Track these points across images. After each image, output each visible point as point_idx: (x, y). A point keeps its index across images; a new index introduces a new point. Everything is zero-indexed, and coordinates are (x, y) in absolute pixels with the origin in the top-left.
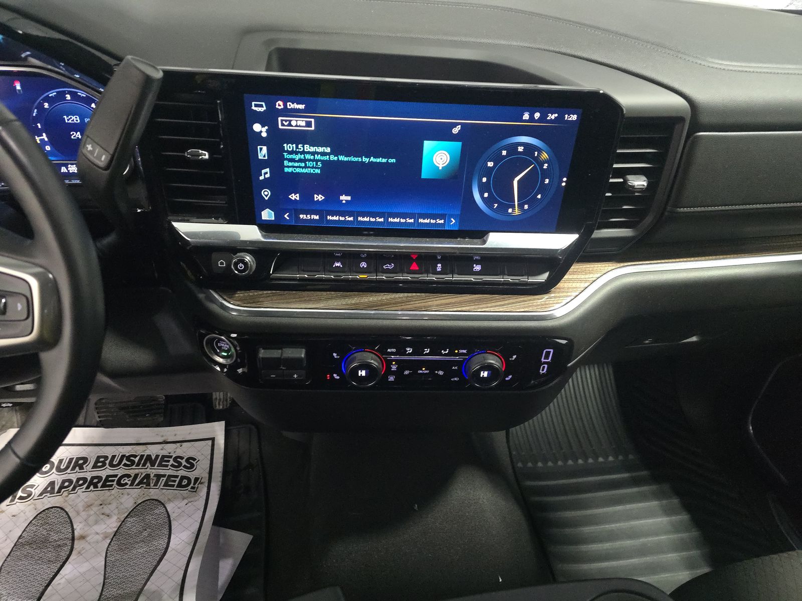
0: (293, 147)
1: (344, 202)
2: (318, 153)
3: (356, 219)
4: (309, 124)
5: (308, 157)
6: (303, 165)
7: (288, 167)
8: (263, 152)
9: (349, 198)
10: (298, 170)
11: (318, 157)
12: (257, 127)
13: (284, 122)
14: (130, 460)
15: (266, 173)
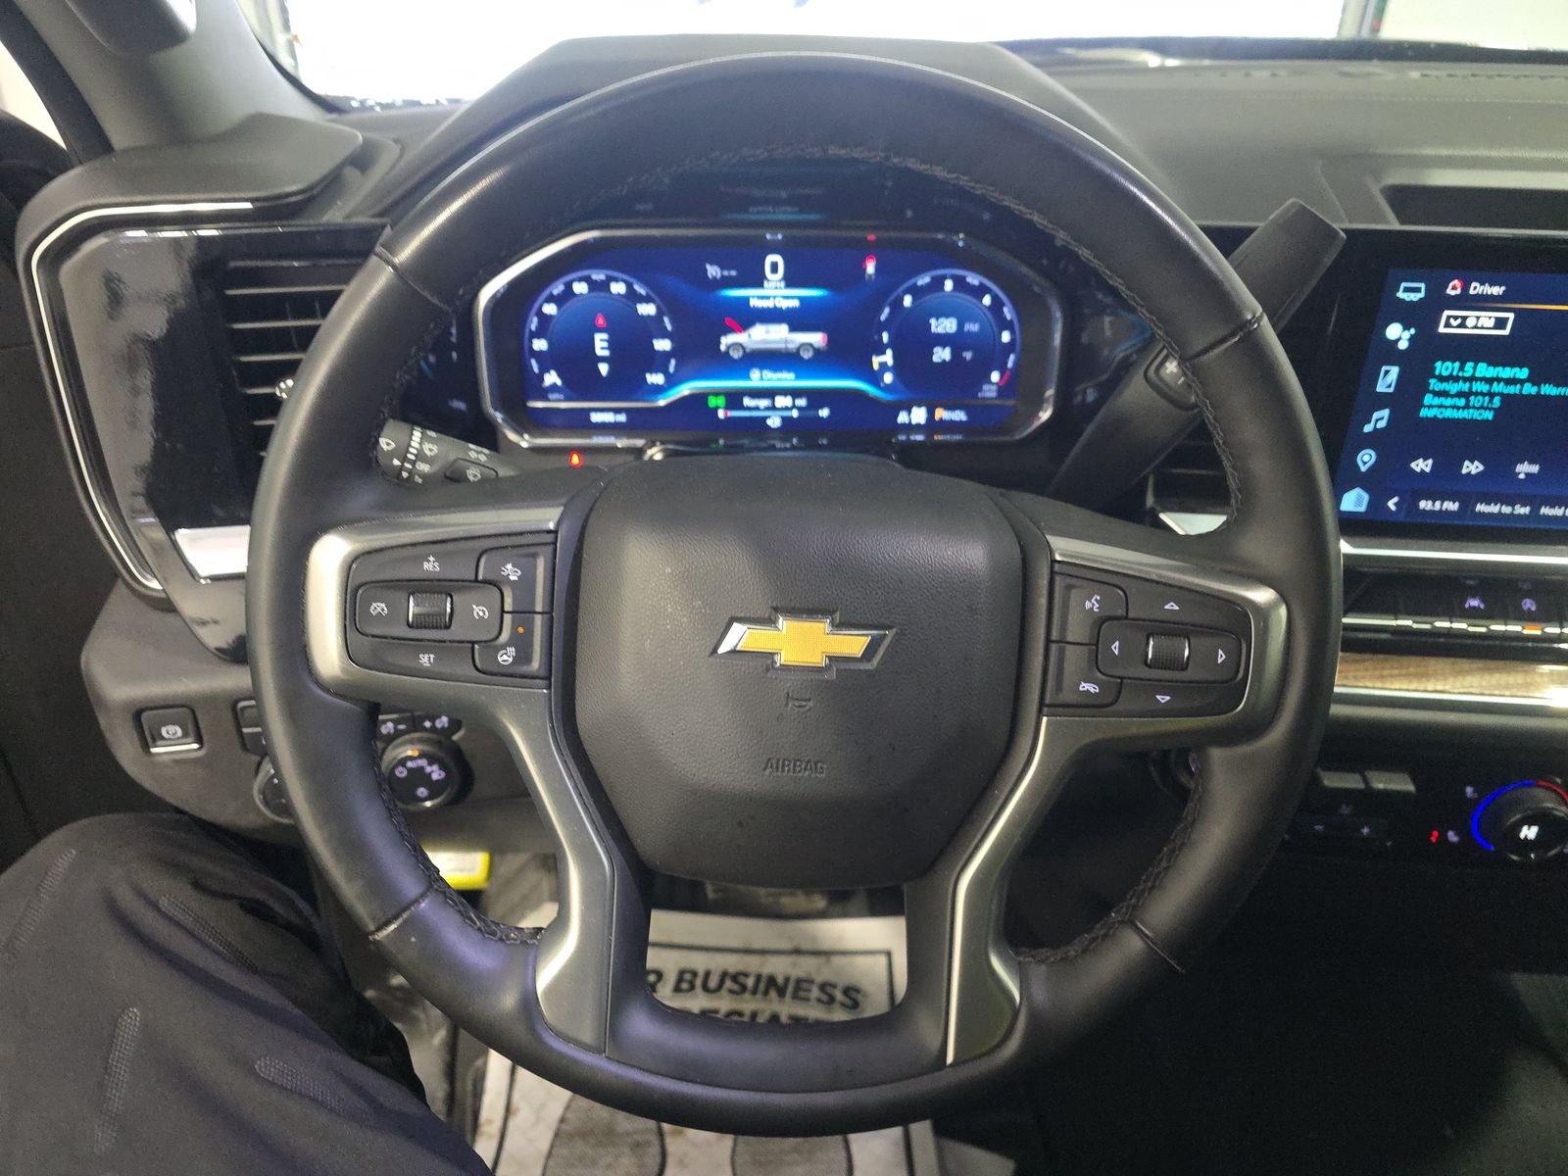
0: (1453, 369)
1: (1522, 476)
2: (1499, 380)
3: (1535, 510)
4: (1500, 323)
5: (1478, 387)
6: (1462, 402)
7: (1430, 407)
8: (1388, 379)
9: (1535, 469)
10: (1449, 414)
11: (1497, 388)
12: (1394, 331)
13: (1452, 320)
14: (736, 981)
15: (1381, 418)
